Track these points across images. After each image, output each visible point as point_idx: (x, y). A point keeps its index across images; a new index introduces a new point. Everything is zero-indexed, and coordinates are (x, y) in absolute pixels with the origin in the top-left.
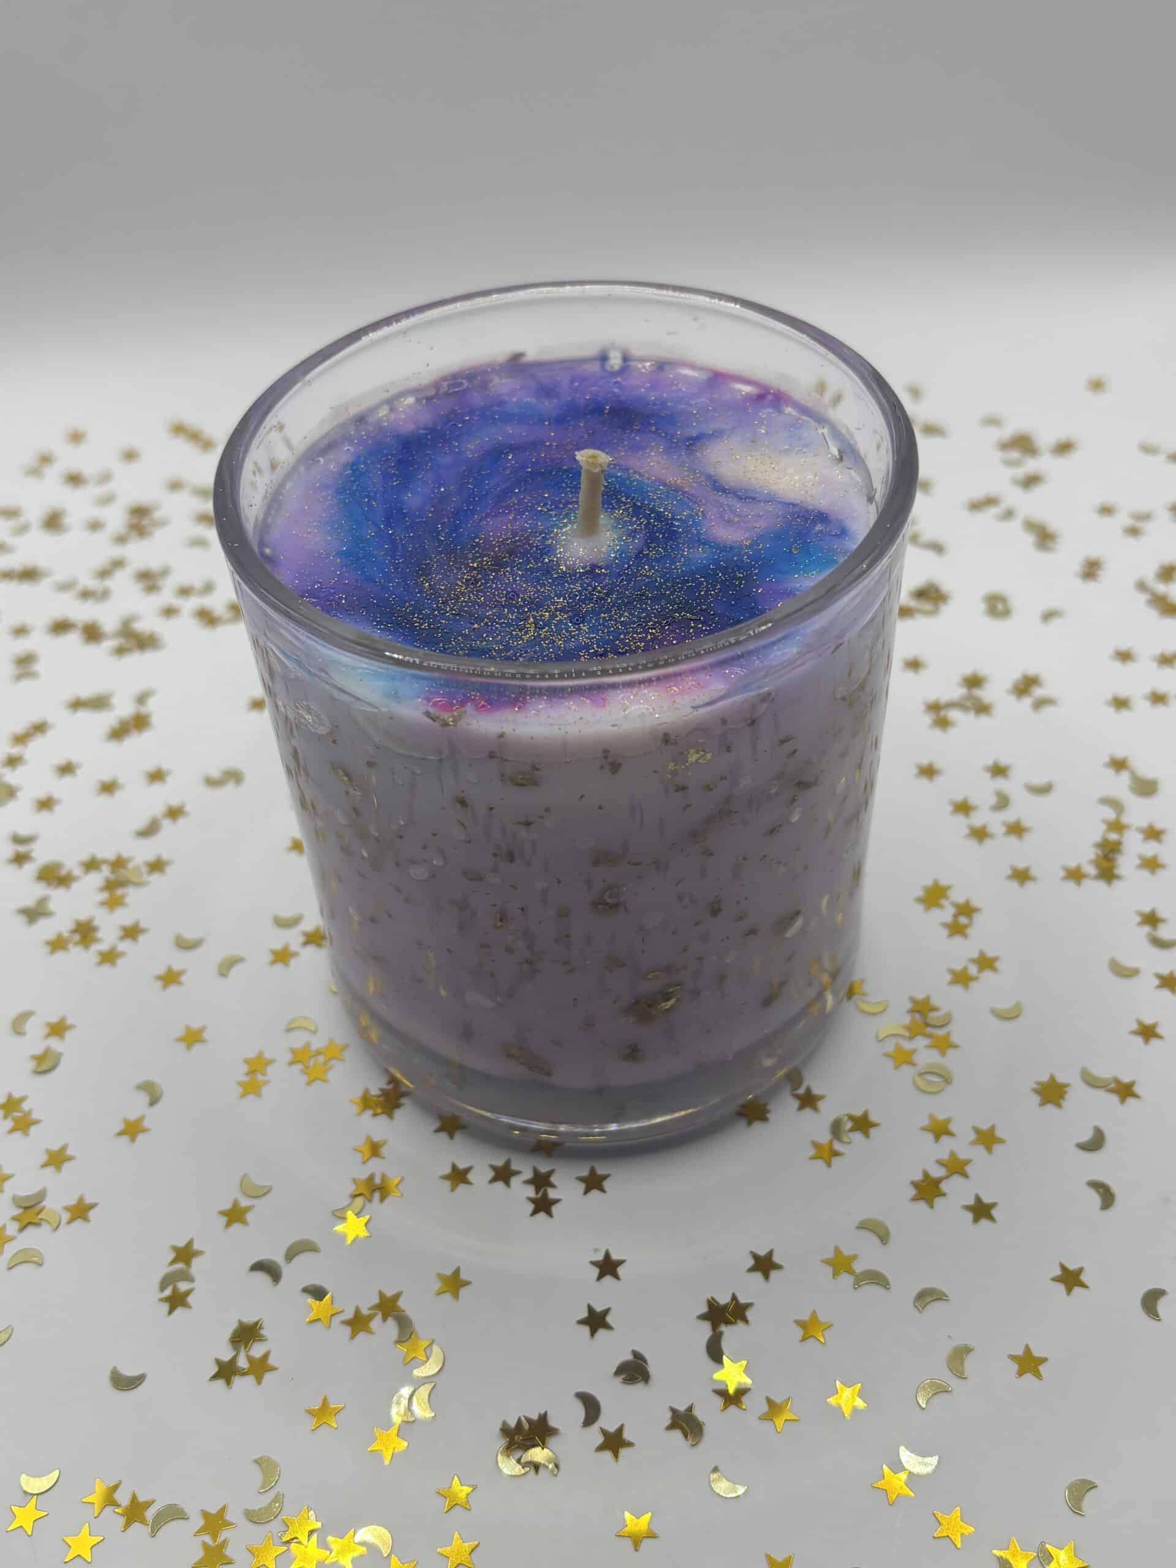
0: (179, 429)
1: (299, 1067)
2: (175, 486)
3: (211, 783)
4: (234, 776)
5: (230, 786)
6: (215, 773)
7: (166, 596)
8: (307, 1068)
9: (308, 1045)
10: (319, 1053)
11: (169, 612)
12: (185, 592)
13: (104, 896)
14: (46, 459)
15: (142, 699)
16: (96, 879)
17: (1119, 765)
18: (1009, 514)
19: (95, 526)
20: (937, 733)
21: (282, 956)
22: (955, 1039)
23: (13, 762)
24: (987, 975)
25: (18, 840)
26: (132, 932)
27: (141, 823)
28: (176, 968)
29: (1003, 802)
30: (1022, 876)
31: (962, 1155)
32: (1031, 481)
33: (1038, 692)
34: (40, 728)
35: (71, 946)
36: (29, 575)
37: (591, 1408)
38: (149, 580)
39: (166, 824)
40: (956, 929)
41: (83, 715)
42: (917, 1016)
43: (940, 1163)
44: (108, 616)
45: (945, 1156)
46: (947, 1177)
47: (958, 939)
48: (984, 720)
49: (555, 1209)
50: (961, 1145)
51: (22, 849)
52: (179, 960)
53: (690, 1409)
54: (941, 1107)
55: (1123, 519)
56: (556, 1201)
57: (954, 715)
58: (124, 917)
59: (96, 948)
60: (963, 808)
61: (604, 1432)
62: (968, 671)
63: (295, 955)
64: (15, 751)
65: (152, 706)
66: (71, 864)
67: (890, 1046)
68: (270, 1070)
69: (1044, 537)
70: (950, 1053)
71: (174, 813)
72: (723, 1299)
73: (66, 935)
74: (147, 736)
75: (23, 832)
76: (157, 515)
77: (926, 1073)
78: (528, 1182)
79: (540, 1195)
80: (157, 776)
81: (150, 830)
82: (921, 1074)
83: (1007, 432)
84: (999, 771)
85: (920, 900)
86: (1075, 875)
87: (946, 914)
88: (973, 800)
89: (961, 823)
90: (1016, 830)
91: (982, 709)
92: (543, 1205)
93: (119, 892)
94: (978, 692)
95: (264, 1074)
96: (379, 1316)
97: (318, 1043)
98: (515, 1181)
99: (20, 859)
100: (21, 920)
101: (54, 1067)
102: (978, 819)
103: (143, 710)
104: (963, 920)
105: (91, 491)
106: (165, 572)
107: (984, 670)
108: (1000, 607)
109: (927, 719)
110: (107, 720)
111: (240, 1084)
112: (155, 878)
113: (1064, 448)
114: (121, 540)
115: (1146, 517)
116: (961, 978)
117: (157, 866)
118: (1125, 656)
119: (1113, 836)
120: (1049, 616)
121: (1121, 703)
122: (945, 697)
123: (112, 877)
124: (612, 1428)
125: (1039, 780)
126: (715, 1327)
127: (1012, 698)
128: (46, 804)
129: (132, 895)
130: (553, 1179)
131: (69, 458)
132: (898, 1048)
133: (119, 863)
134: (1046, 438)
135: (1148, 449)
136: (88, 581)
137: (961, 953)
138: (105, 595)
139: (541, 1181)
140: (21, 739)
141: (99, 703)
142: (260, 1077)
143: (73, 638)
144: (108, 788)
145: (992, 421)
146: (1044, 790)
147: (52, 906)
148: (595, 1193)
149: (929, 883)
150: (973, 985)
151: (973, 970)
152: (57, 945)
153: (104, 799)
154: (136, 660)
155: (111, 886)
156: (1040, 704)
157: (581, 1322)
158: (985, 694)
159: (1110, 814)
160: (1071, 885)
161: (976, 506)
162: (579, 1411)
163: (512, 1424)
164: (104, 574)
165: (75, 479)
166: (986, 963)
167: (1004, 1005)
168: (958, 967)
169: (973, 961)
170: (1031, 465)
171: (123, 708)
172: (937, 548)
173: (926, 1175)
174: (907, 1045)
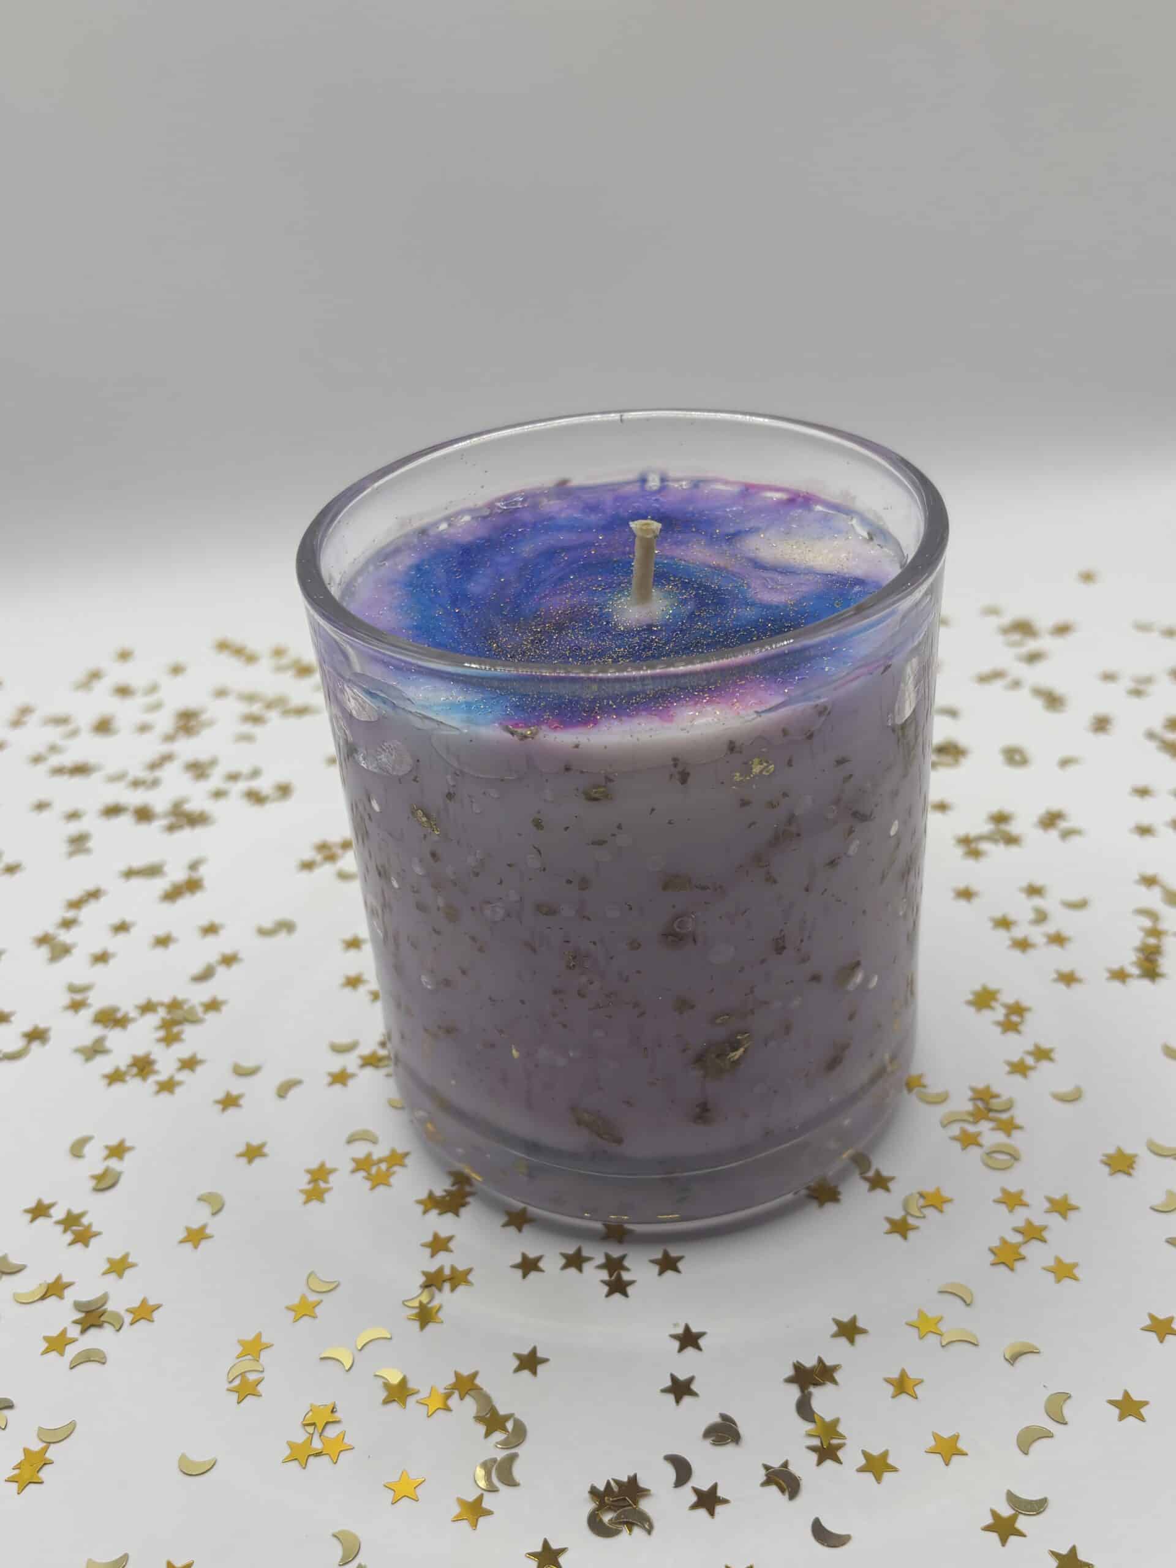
0: (223, 646)
1: (362, 1174)
2: (221, 693)
3: (263, 932)
4: (287, 926)
5: (283, 935)
6: (268, 924)
7: (215, 781)
8: (369, 1174)
9: (369, 1155)
10: (380, 1161)
11: (219, 794)
12: (233, 777)
13: (161, 1034)
14: (95, 675)
15: (194, 866)
16: (153, 1020)
17: (1150, 881)
18: (1016, 684)
19: (144, 728)
20: (971, 863)
21: (341, 1078)
22: (1019, 1121)
23: (67, 924)
24: (1044, 1065)
25: (73, 989)
26: (190, 1064)
27: (197, 968)
28: (235, 1092)
29: (1041, 917)
30: (1068, 979)
31: (1037, 1222)
32: (1033, 658)
33: (1063, 825)
34: (94, 895)
35: (128, 1078)
36: (81, 770)
37: (682, 1470)
38: (198, 770)
39: (221, 971)
40: (1009, 1026)
41: (136, 882)
42: (980, 1104)
43: (1017, 1230)
44: (159, 800)
45: (1021, 1224)
46: (1025, 1243)
47: (1012, 1036)
48: (1014, 850)
49: (630, 1290)
50: (1036, 1213)
51: (78, 997)
52: (237, 1086)
53: (785, 1465)
54: (1012, 1181)
55: (1126, 683)
56: (631, 1283)
57: (984, 846)
58: (180, 1050)
59: (152, 1079)
60: (1004, 923)
61: (696, 1491)
62: (995, 808)
63: (353, 1076)
64: (70, 914)
65: (203, 871)
66: (127, 1006)
67: (955, 1130)
68: (332, 1178)
69: (1053, 701)
70: (1016, 1134)
71: (229, 960)
72: (809, 1362)
73: (123, 1068)
74: (199, 896)
75: (79, 981)
76: (204, 717)
77: (994, 1152)
78: (600, 1267)
79: (613, 1278)
80: (211, 929)
81: (206, 975)
82: (988, 1154)
83: (1006, 620)
84: (1034, 891)
85: (970, 1003)
86: (1120, 975)
87: (1000, 1014)
88: (1012, 916)
89: (1003, 937)
90: (1058, 939)
91: (1011, 840)
92: (618, 1287)
93: (175, 1029)
94: (1004, 827)
95: (326, 1182)
96: (456, 1396)
97: (380, 1151)
98: (588, 1267)
99: (76, 1006)
100: (79, 1058)
101: (113, 1186)
102: (1018, 932)
103: (195, 875)
104: (1015, 1018)
105: (138, 701)
106: (213, 762)
107: (1008, 808)
108: (1017, 757)
109: (959, 851)
110: (161, 884)
111: (302, 1191)
112: (211, 1017)
113: (1062, 630)
114: (169, 738)
115: (1148, 680)
116: (1019, 1069)
117: (213, 1006)
118: (1143, 792)
119: (1152, 941)
120: (1065, 763)
121: (1144, 831)
122: (974, 832)
123: (168, 1017)
124: (705, 1487)
125: (1074, 897)
126: (803, 1389)
127: (1040, 832)
128: (102, 958)
129: (189, 1032)
130: (626, 1263)
131: (117, 674)
132: (964, 1132)
133: (175, 1005)
134: (1044, 621)
135: (1143, 628)
136: (138, 771)
137: (1016, 1046)
138: (155, 783)
139: (614, 1266)
140: (76, 904)
141: (153, 871)
142: (322, 1185)
143: (125, 821)
144: (163, 942)
145: (992, 611)
146: (1080, 905)
147: (108, 1044)
148: (670, 1274)
149: (978, 987)
150: (1032, 1075)
151: (1030, 1061)
152: (115, 1077)
153: (160, 951)
154: (186, 834)
155: (166, 1025)
156: (1066, 834)
157: (665, 1391)
158: (1014, 828)
159: (1147, 923)
160: (1116, 984)
161: (985, 679)
162: (670, 1473)
163: (601, 1487)
164: (154, 766)
165: (124, 691)
166: (1042, 1054)
167: (1066, 1088)
168: (1015, 1059)
169: (1030, 1053)
170: (1032, 645)
171: (177, 874)
172: (952, 713)
173: (1004, 1241)
174: (971, 1129)
